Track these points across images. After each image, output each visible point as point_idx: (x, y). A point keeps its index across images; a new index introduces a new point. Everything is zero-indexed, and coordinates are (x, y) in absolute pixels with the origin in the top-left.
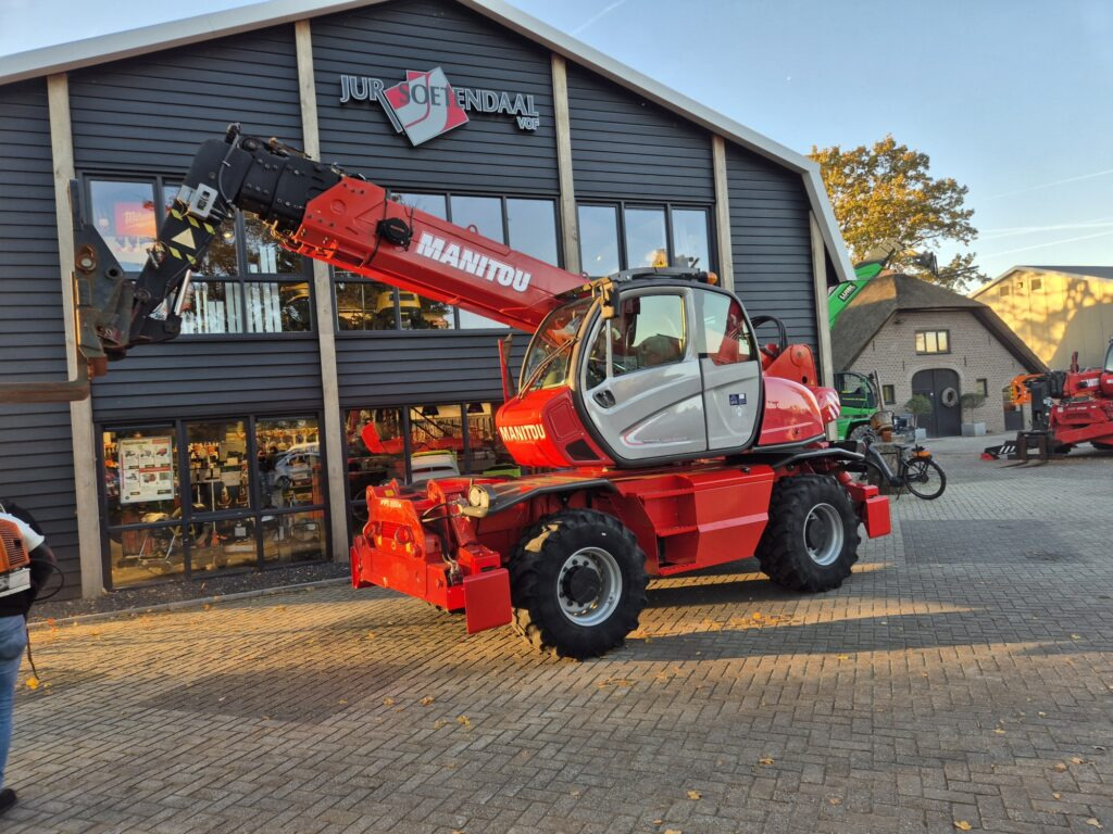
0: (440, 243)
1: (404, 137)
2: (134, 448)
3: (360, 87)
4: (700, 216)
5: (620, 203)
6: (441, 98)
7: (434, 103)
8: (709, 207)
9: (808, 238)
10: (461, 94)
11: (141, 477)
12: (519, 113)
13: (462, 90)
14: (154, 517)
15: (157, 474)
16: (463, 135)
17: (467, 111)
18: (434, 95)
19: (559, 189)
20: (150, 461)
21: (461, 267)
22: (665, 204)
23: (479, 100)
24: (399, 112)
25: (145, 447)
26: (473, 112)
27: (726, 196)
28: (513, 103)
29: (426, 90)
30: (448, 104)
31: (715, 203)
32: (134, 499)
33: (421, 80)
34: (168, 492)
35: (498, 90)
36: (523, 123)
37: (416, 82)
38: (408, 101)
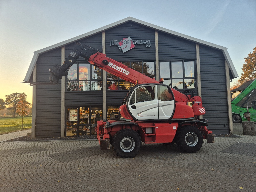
0: (112, 64)
1: (122, 51)
2: (72, 111)
3: (114, 43)
4: (192, 63)
5: (171, 61)
6: (130, 43)
7: (128, 44)
8: (195, 60)
9: (225, 67)
10: (134, 41)
11: (73, 116)
12: (147, 44)
13: (134, 40)
14: (75, 124)
15: (75, 116)
16: (134, 50)
17: (135, 45)
18: (128, 42)
19: (155, 59)
20: (74, 114)
21: (115, 69)
22: (183, 60)
23: (138, 42)
24: (121, 46)
25: (74, 111)
26: (136, 45)
27: (199, 57)
28: (145, 42)
29: (127, 41)
30: (131, 44)
31: (196, 59)
32: (71, 120)
33: (126, 40)
34: (77, 119)
35: (142, 40)
36: (147, 46)
37: (125, 40)
38: (123, 44)
